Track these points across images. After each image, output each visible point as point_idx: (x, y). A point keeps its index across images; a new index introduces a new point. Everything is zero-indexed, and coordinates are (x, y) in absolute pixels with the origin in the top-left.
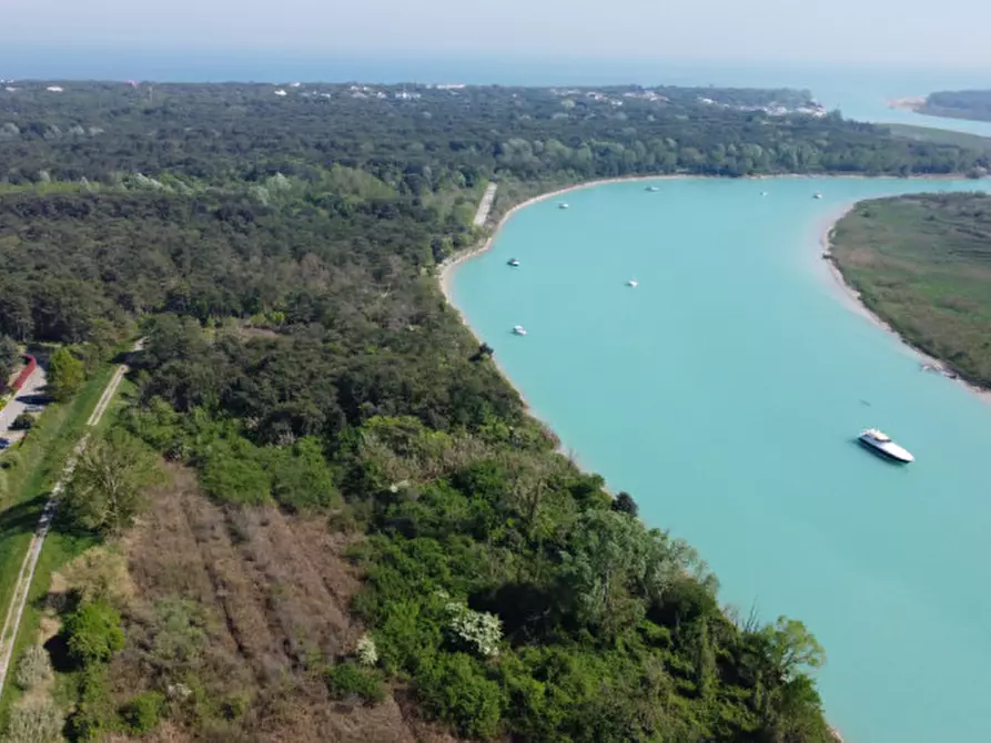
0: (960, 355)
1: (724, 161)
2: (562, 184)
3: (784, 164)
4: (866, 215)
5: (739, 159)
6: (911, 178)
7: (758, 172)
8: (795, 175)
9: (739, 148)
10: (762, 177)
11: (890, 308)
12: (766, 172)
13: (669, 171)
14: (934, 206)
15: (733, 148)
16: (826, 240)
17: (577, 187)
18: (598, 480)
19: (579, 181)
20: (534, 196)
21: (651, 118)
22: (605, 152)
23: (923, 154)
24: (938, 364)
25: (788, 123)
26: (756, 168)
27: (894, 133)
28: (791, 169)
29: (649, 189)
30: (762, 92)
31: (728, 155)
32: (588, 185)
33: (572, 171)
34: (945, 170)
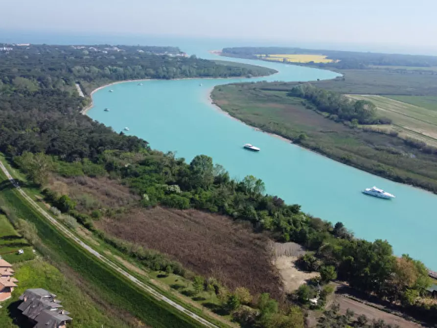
0: (264, 126)
1: (163, 74)
2: (105, 83)
3: (185, 74)
4: (220, 90)
5: (168, 73)
6: (228, 78)
7: (176, 77)
8: (189, 78)
9: (167, 69)
10: (178, 79)
11: (240, 116)
12: (179, 77)
13: (142, 78)
14: (240, 87)
15: (165, 68)
16: (210, 98)
17: (110, 85)
18: (183, 159)
19: (110, 83)
20: (97, 88)
21: (125, 58)
22: (115, 71)
23: (230, 70)
24: (258, 129)
25: (179, 60)
26: (174, 77)
27: (217, 63)
28: (187, 76)
29: (139, 85)
30: (160, 48)
31: (164, 71)
32: (114, 83)
33: (107, 79)
34: (239, 75)
